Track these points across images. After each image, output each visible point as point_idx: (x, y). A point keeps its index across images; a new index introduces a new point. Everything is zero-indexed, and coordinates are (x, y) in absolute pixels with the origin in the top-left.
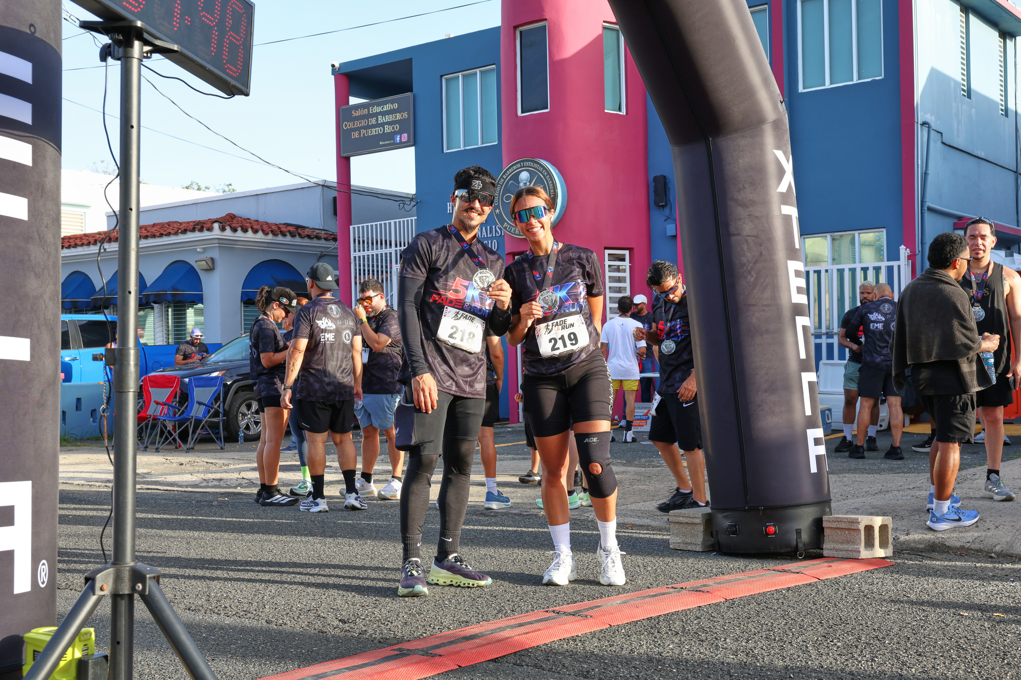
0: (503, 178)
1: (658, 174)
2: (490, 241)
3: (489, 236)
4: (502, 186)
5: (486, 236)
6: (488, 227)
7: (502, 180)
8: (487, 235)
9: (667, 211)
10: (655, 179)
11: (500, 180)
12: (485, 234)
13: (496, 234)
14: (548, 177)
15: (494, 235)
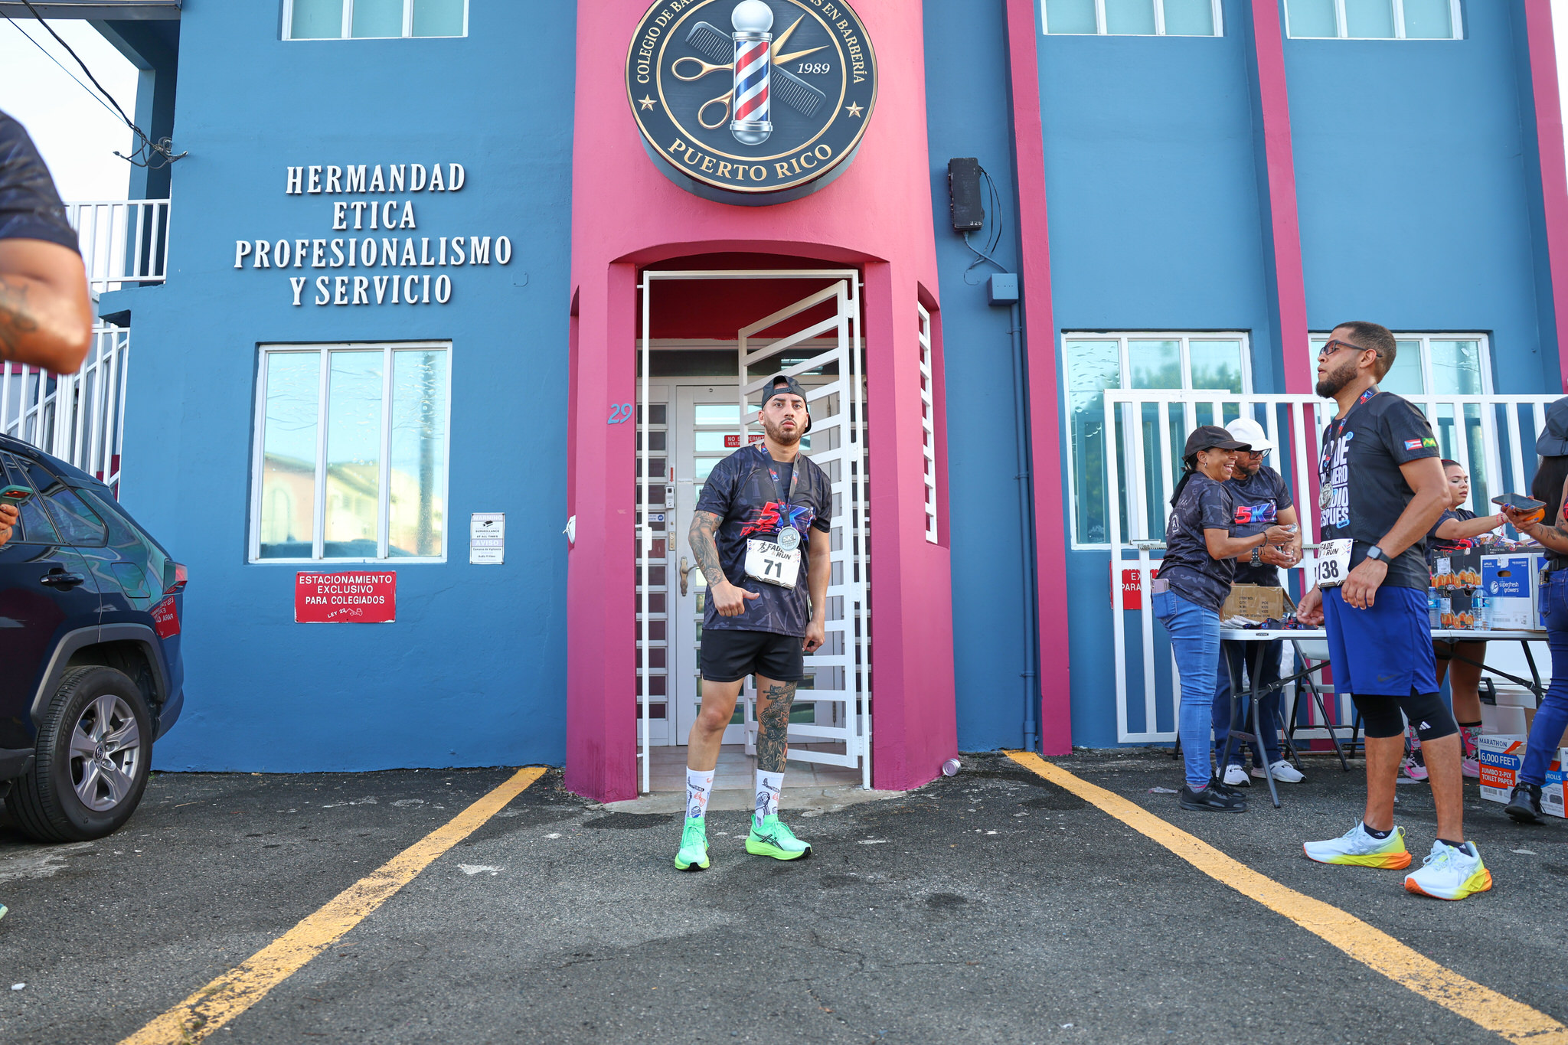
0: (671, 10)
1: (965, 155)
2: (426, 278)
3: (424, 262)
4: (665, 31)
5: (413, 262)
6: (425, 241)
7: (666, 16)
8: (418, 258)
9: (977, 244)
10: (953, 165)
11: (657, 12)
12: (412, 256)
13: (447, 259)
14: (844, 23)
15: (442, 262)
